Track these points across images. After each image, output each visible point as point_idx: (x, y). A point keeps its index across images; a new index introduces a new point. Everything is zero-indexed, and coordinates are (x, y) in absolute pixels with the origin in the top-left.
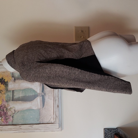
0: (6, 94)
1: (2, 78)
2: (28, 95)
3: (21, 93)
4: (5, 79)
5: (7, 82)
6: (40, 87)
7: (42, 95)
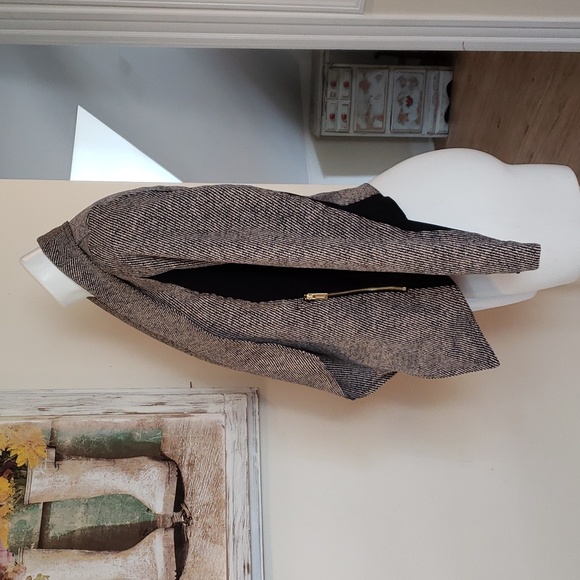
0: (16, 520)
1: (6, 453)
2: (110, 524)
3: (79, 515)
4: (16, 457)
5: (25, 467)
6: (166, 487)
7: (176, 520)
